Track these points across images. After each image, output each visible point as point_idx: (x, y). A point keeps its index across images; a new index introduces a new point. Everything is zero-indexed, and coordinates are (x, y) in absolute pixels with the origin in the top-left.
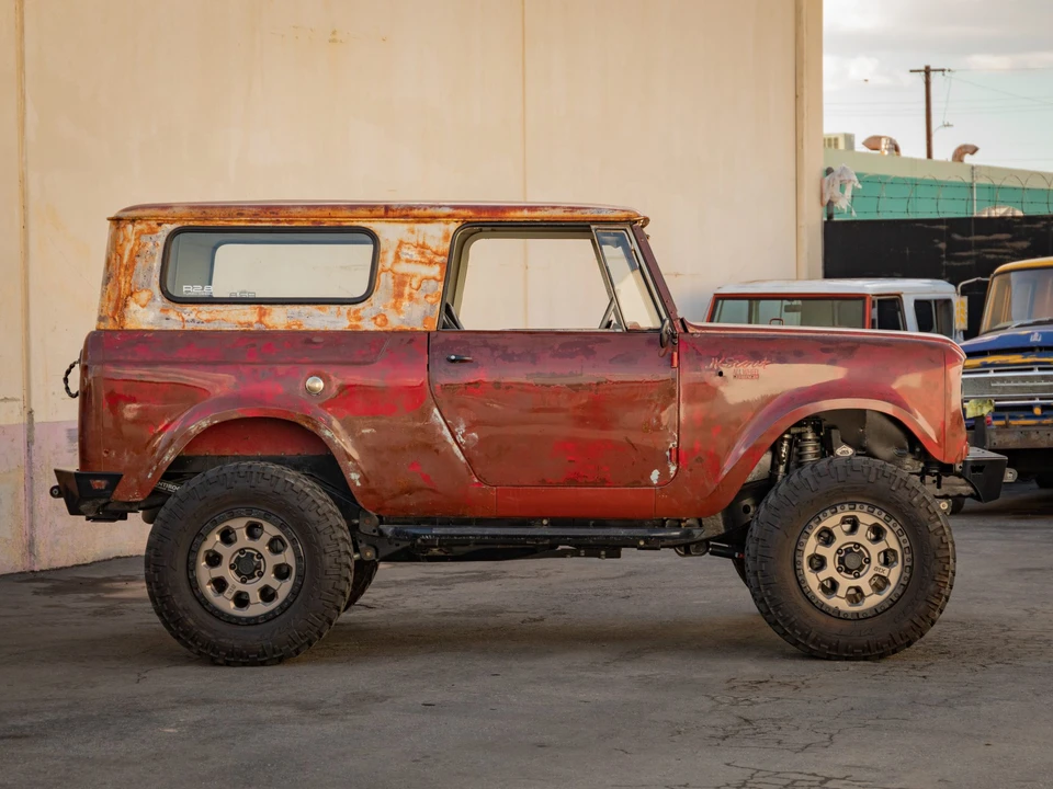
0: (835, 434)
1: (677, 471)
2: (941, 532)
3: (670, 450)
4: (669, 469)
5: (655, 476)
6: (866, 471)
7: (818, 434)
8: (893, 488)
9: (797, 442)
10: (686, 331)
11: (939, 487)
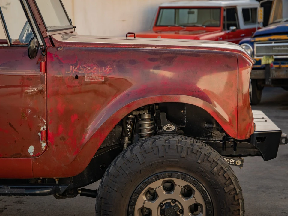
0: (163, 116)
1: (46, 147)
2: (234, 192)
3: (41, 132)
4: (41, 145)
5: (31, 150)
6: (179, 149)
7: (152, 114)
8: (199, 161)
9: (137, 121)
10: (53, 45)
11: (235, 150)
